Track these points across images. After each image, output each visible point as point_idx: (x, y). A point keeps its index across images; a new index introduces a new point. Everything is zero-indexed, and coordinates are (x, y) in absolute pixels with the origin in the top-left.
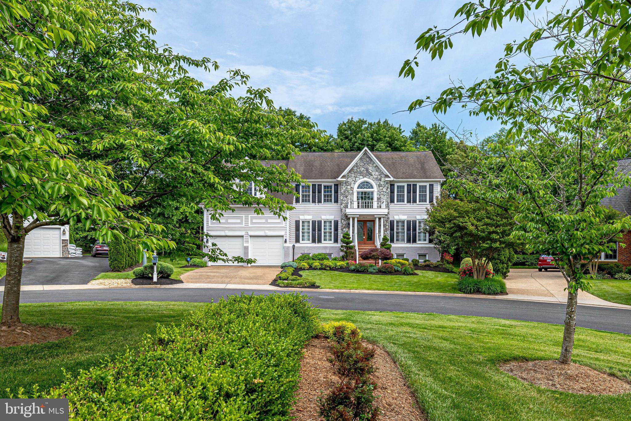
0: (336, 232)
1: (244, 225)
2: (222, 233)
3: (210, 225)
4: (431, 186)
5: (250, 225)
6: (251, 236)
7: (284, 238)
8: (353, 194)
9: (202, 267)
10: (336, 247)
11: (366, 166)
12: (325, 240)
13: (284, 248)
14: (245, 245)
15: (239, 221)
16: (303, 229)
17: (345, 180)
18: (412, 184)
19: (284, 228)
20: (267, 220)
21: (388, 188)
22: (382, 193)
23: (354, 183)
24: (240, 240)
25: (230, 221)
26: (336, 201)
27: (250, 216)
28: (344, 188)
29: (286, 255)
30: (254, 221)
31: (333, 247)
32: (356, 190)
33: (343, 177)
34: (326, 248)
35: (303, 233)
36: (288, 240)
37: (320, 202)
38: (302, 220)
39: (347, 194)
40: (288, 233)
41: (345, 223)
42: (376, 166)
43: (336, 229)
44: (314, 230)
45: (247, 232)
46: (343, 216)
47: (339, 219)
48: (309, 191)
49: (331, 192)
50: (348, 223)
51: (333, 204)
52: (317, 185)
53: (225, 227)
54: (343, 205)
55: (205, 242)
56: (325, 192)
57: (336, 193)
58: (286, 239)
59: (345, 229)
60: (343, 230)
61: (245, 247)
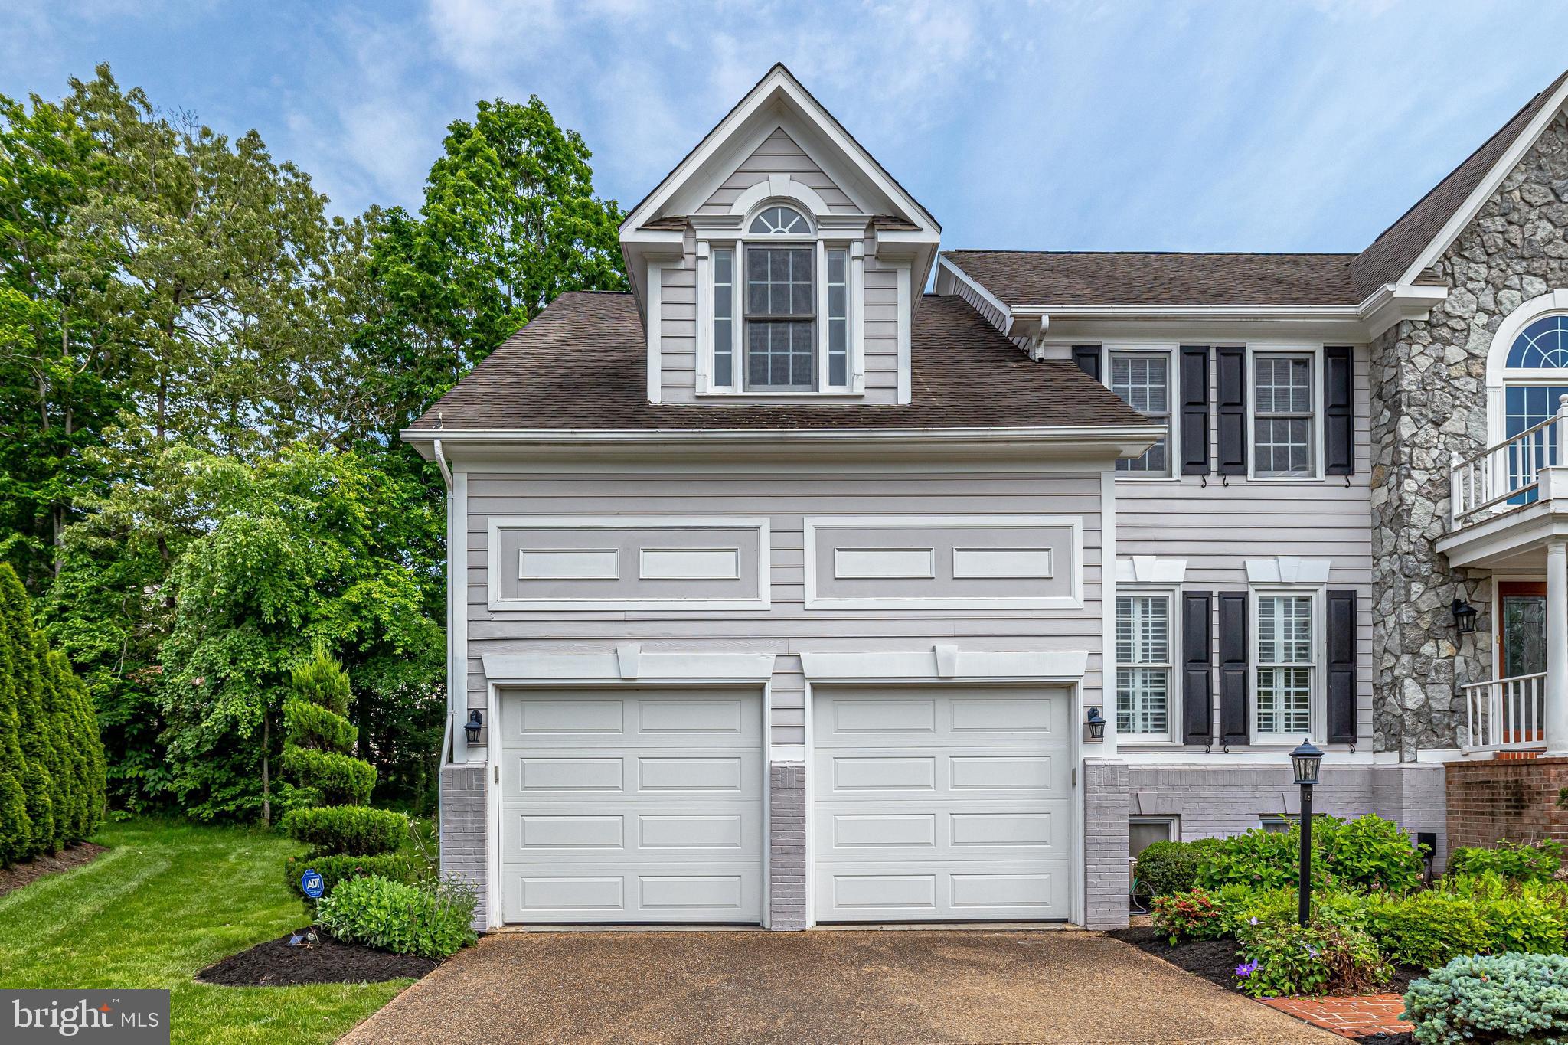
0: (1342, 673)
1: (765, 602)
2: (596, 666)
3: (495, 595)
5: (812, 598)
6: (824, 689)
7: (1081, 701)
8: (1479, 397)
10: (1349, 771)
12: (1264, 725)
13: (1079, 777)
14: (777, 756)
15: (723, 565)
16: (1122, 652)
17: (1442, 293)
20: (945, 563)
23: (1490, 328)
24: (732, 715)
25: (653, 565)
26: (1342, 463)
27: (810, 523)
29: (1100, 835)
33: (1424, 276)
35: (1121, 675)
37: (1233, 465)
39: (1441, 398)
43: (1343, 655)
44: (1195, 656)
45: (792, 651)
46: (1421, 557)
47: (1360, 581)
48: (1163, 390)
49: (1304, 399)
50: (1457, 604)
51: (1320, 484)
52: (1213, 355)
53: (620, 616)
54: (1415, 474)
55: (459, 733)
56: (1262, 397)
57: (1341, 410)
58: (1093, 713)
59: (1432, 643)
60: (1416, 654)
61: (774, 772)
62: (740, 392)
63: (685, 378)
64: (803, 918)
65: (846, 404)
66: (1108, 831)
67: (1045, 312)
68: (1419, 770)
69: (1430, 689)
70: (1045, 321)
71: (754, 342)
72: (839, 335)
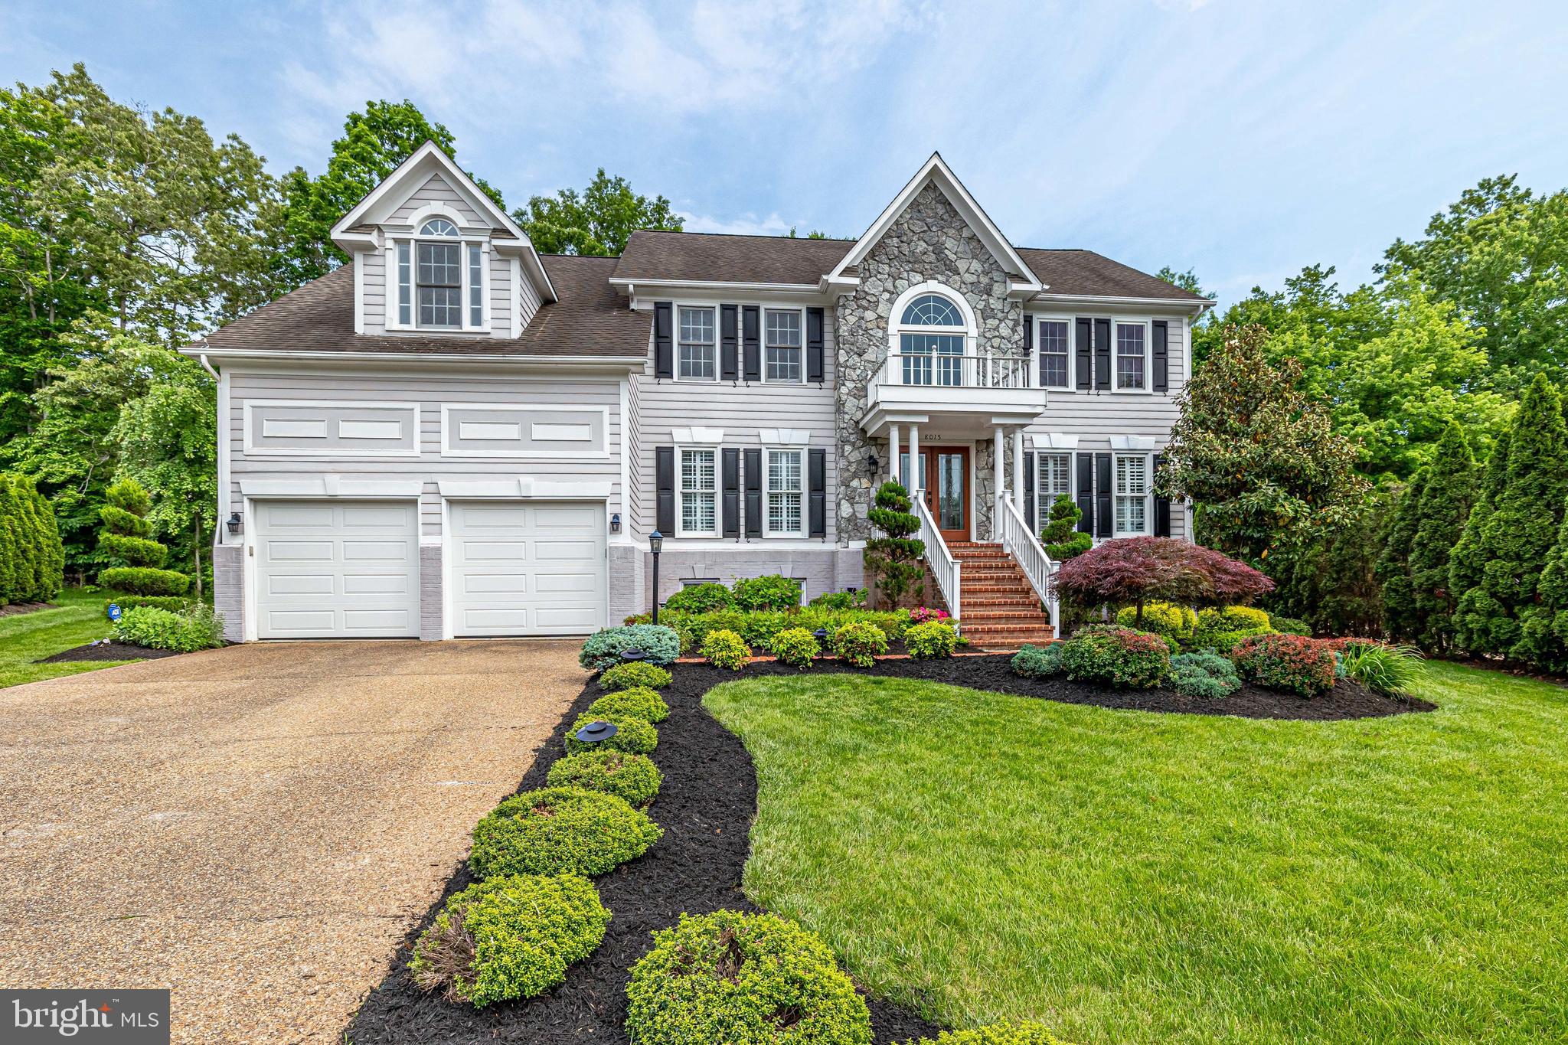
0: (817, 497)
1: (417, 452)
2: (312, 488)
3: (248, 446)
4: (1160, 327)
5: (446, 450)
6: (452, 502)
7: (610, 509)
8: (884, 340)
9: (169, 651)
10: (820, 554)
11: (935, 234)
12: (774, 526)
13: (608, 553)
14: (425, 541)
15: (392, 430)
16: (686, 483)
17: (856, 281)
18: (1093, 316)
19: (606, 467)
20: (527, 431)
21: (1016, 323)
22: (996, 342)
23: (891, 301)
24: (398, 517)
25: (347, 429)
26: (817, 375)
27: (444, 407)
28: (852, 319)
29: (618, 586)
30: (468, 431)
31: (806, 554)
32: (895, 326)
33: (848, 271)
34: (777, 556)
35: (687, 497)
36: (625, 522)
37: (752, 374)
38: (681, 444)
39: (862, 340)
40: (626, 491)
41: (855, 456)
42: (973, 237)
43: (818, 484)
44: (730, 486)
45: (434, 481)
46: (850, 431)
47: (828, 445)
48: (711, 330)
49: (796, 337)
50: (871, 457)
51: (805, 387)
52: (740, 310)
53: (327, 459)
54: (847, 383)
55: (225, 528)
56: (771, 336)
57: (816, 343)
58: (616, 517)
59: (857, 480)
60: (848, 486)
61: (423, 550)
62: (415, 329)
63: (378, 319)
64: (441, 633)
65: (479, 337)
66: (623, 584)
67: (631, 283)
68: (848, 552)
69: (856, 506)
70: (631, 288)
71: (425, 299)
72: (476, 297)
